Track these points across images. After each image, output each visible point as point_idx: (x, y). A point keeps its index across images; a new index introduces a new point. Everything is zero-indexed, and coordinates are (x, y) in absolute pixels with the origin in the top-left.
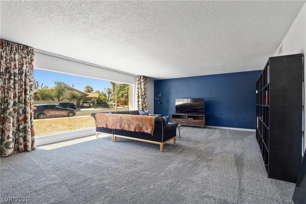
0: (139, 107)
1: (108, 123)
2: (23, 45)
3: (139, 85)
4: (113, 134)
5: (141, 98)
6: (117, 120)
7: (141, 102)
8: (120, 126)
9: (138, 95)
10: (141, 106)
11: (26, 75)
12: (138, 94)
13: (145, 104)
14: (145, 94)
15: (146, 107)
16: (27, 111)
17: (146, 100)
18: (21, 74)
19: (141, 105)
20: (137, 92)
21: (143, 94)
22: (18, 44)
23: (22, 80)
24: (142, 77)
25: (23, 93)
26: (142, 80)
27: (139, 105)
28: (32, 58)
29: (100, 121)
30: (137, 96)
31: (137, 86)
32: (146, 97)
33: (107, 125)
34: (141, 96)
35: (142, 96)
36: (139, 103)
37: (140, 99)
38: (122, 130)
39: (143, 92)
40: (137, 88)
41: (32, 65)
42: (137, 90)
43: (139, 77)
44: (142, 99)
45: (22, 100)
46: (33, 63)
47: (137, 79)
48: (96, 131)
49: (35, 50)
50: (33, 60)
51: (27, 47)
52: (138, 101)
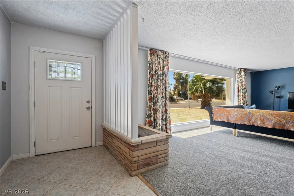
0: (239, 101)
1: (230, 117)
2: (164, 51)
3: (239, 78)
4: (235, 128)
5: (241, 92)
6: (244, 115)
7: (242, 96)
8: (249, 121)
9: (239, 89)
10: (242, 101)
11: (166, 75)
12: (238, 87)
13: (246, 98)
14: (245, 88)
15: (246, 102)
16: (167, 104)
17: (246, 94)
18: (163, 74)
19: (241, 99)
20: (236, 86)
21: (244, 87)
22: (161, 51)
23: (164, 79)
24: (243, 69)
25: (165, 90)
26: (243, 73)
27: (239, 99)
28: (168, 61)
29: (218, 115)
30: (236, 90)
31: (237, 80)
32: (246, 91)
33: (229, 120)
34: (241, 90)
35: (243, 90)
36: (240, 98)
37: (241, 94)
38: (251, 126)
39: (244, 85)
40: (237, 82)
41: (168, 67)
42: (236, 83)
43: (240, 70)
44: (243, 93)
45: (164, 95)
46: (169, 65)
47: (237, 72)
48: (211, 124)
49: (169, 54)
50: (169, 62)
51: (165, 52)
52: (239, 96)
